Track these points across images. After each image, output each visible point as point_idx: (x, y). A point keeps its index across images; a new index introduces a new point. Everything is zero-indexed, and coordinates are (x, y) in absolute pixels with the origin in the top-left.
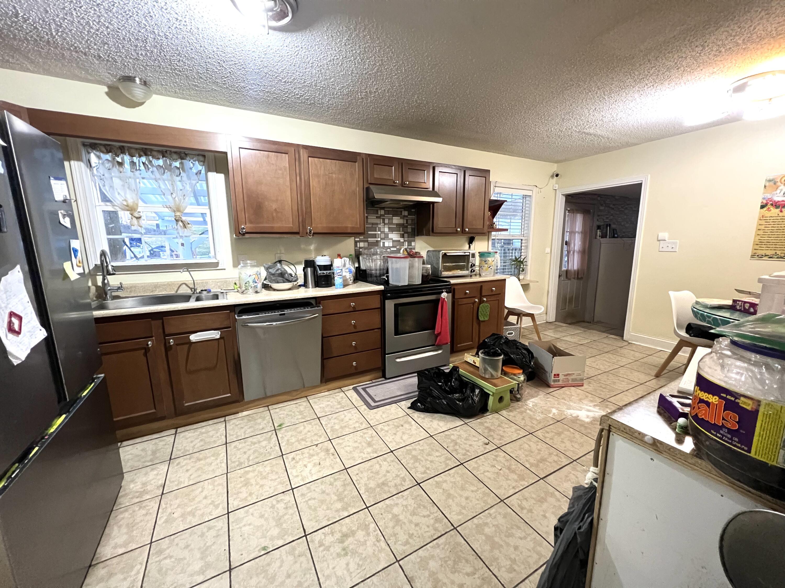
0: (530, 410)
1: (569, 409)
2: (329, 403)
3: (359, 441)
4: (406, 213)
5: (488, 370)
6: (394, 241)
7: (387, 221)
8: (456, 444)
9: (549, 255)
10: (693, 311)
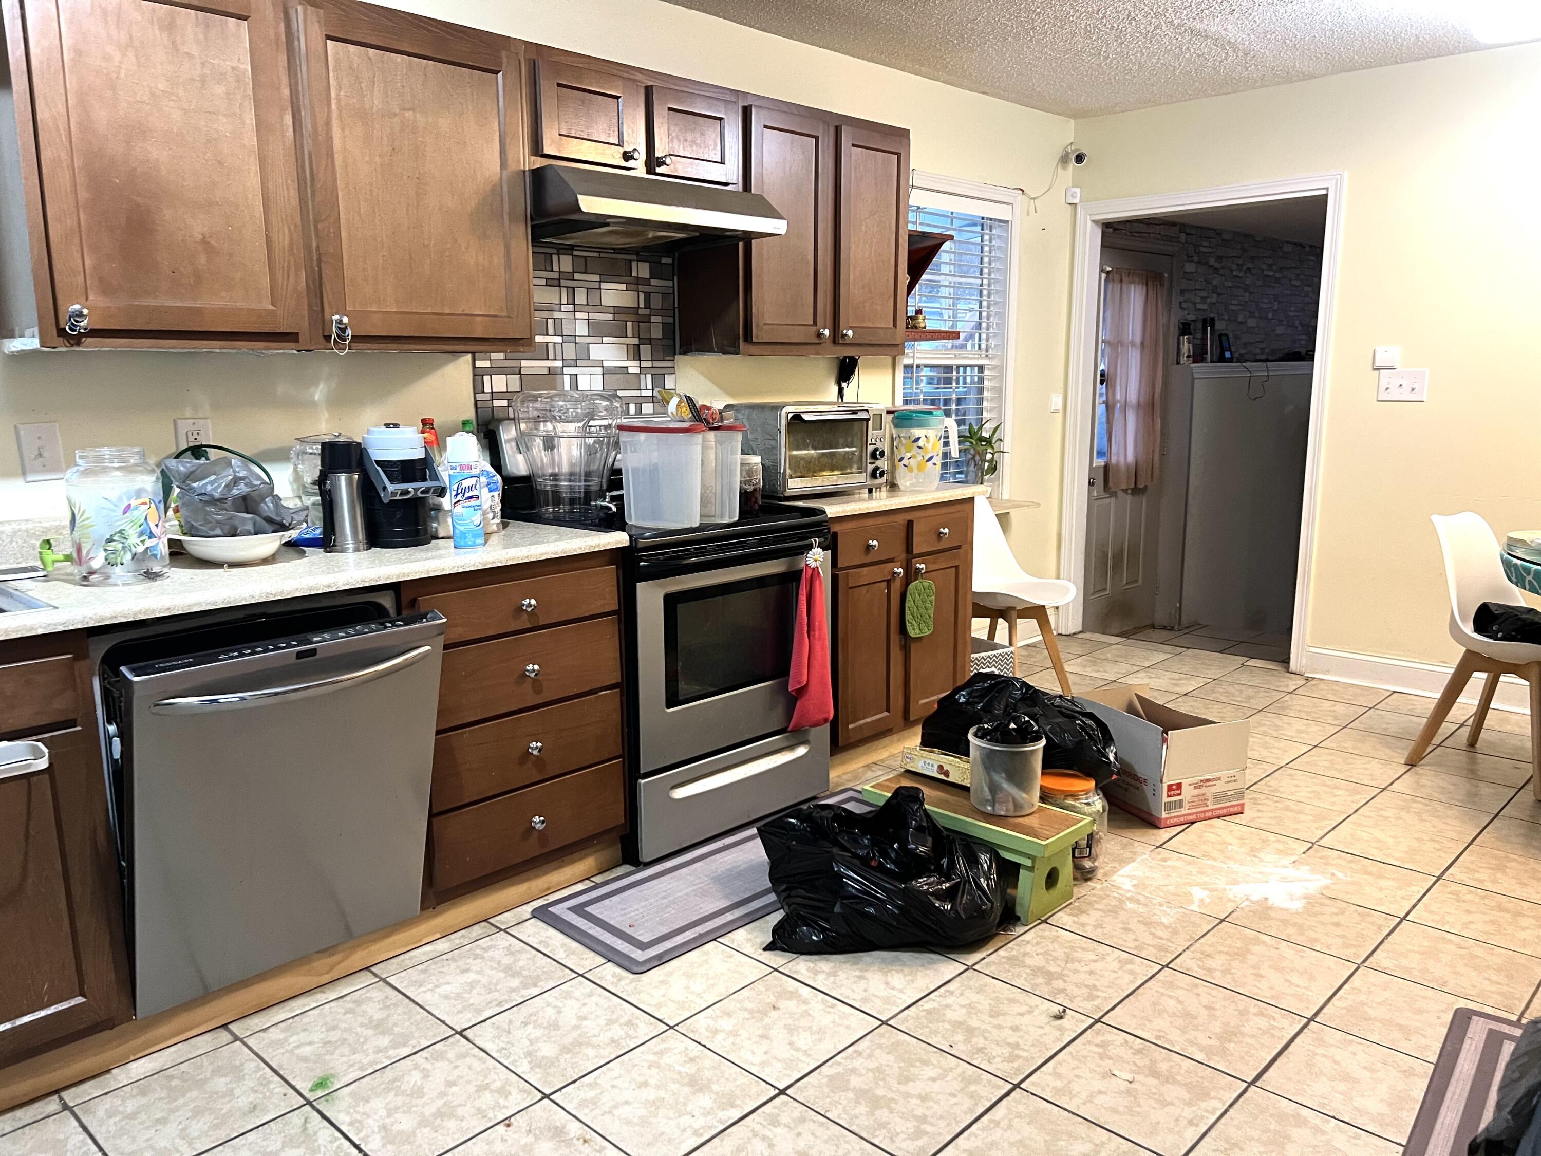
0: (1130, 899)
1: (1235, 882)
2: (472, 976)
3: (652, 1081)
4: (642, 270)
5: (1002, 789)
6: (607, 372)
7: (581, 298)
8: (971, 1032)
9: (1060, 416)
10: (1507, 565)
